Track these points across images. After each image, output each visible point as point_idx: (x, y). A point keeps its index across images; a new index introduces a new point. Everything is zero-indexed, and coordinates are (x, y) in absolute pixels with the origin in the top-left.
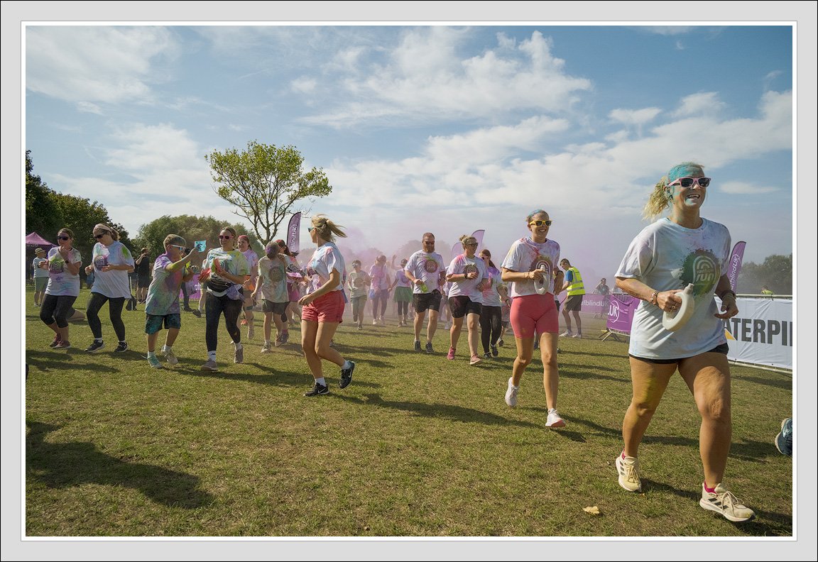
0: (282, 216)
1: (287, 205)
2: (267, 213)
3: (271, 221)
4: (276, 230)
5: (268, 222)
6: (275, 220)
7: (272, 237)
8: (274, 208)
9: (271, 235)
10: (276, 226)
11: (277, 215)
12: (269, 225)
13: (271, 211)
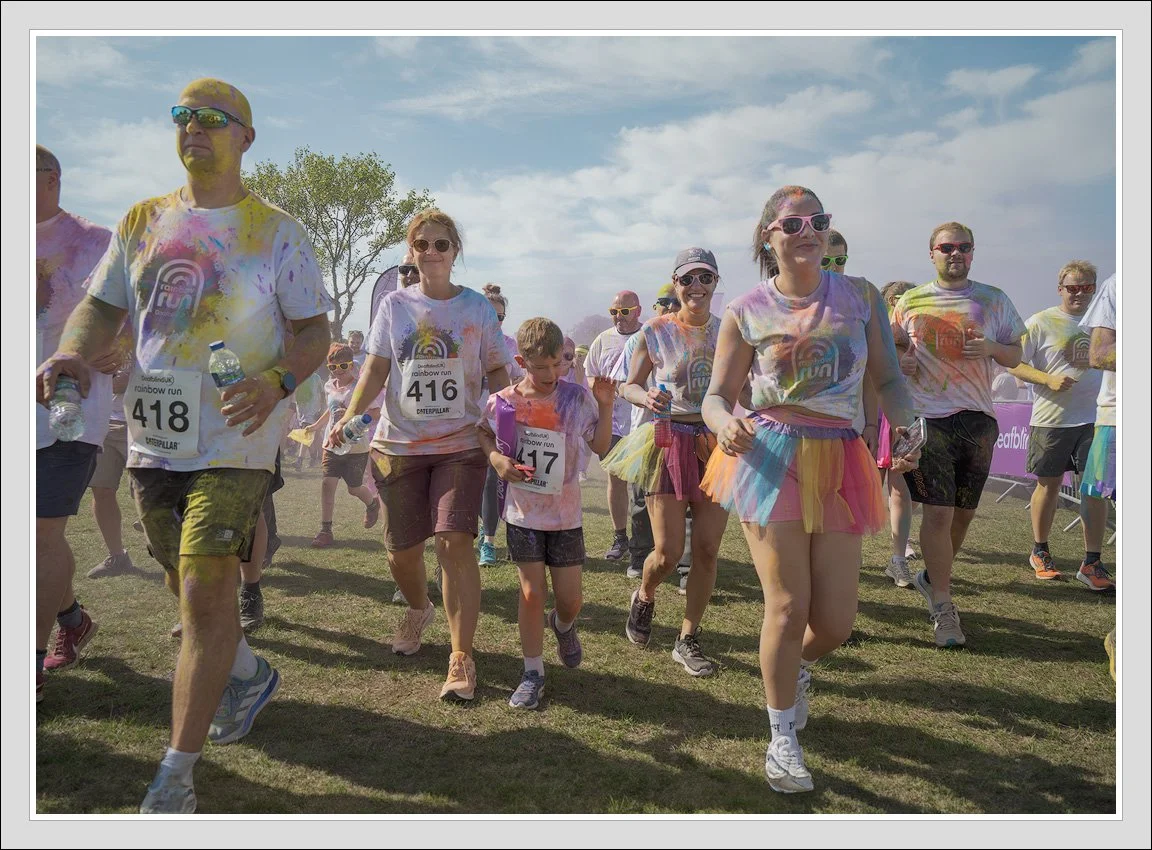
0: (361, 278)
1: (369, 258)
2: (334, 271)
3: (342, 288)
4: (350, 303)
5: (336, 289)
6: (348, 286)
7: (344, 317)
8: (346, 266)
9: (343, 312)
10: (351, 296)
11: (351, 277)
12: (338, 296)
13: (341, 271)
